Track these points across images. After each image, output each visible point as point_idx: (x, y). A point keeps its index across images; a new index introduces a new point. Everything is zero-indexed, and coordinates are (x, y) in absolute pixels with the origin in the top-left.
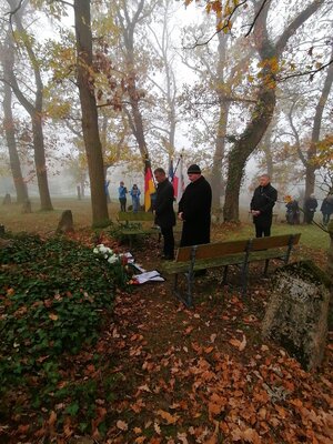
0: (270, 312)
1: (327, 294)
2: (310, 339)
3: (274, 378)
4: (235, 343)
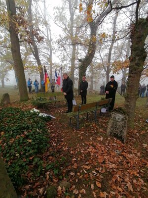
0: (109, 126)
2: (123, 133)
3: (115, 148)
4: (99, 139)
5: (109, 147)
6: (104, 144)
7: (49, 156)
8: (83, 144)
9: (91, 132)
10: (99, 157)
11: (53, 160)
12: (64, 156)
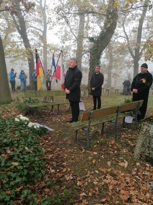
0: (139, 145)
3: (147, 178)
4: (122, 164)
5: (137, 177)
6: (130, 172)
7: (44, 187)
8: (97, 172)
9: (108, 154)
10: (122, 192)
11: (50, 194)
12: (66, 188)
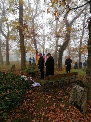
0: (71, 96)
1: (86, 90)
2: (82, 104)
4: (61, 105)
5: (67, 114)
7: (17, 112)
8: (47, 108)
9: (57, 98)
